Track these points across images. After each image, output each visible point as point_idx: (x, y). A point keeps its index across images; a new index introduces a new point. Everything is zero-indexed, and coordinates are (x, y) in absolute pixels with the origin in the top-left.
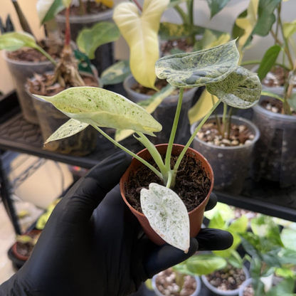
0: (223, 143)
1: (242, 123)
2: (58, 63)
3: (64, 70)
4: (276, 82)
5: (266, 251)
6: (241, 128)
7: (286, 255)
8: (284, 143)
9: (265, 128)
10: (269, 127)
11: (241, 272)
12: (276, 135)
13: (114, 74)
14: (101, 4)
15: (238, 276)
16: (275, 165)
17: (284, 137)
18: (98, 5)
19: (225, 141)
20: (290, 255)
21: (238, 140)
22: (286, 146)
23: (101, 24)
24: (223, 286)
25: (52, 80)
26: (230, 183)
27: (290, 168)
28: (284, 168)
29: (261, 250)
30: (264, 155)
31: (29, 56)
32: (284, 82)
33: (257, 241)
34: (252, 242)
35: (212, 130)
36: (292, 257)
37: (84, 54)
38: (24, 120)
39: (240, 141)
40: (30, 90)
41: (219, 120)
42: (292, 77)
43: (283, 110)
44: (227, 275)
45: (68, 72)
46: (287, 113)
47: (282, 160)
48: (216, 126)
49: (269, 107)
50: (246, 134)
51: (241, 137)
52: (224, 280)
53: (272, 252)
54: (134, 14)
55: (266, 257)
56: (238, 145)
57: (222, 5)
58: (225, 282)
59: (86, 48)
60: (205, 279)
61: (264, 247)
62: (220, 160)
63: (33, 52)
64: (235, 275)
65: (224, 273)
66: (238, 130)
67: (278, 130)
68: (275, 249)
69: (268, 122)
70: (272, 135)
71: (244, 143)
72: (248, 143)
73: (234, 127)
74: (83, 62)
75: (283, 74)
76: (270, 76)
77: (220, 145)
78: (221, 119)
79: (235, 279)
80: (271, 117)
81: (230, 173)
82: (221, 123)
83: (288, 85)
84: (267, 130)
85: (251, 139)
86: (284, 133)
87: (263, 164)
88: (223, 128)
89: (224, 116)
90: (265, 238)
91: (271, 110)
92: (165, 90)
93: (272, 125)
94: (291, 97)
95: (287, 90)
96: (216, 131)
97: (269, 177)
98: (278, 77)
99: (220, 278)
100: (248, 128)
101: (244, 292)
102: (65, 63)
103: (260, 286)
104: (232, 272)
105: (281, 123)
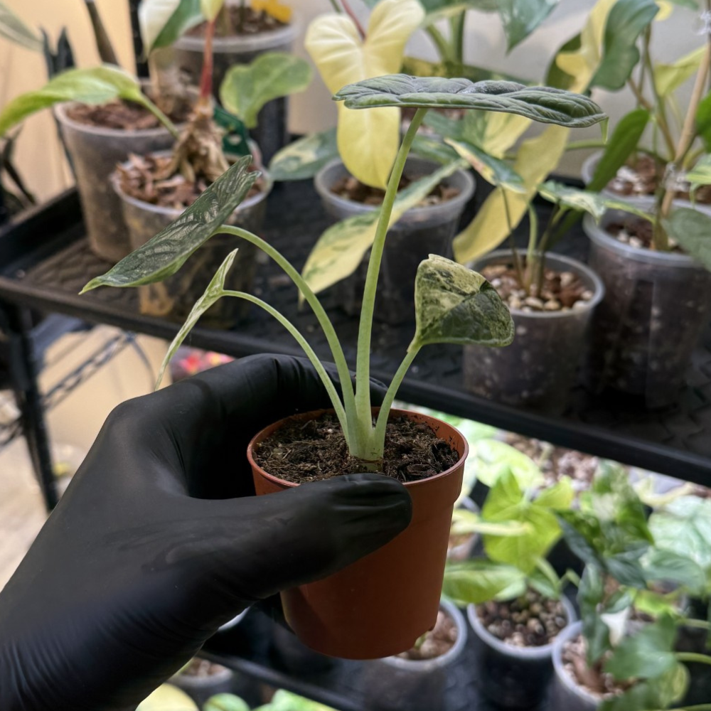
0: (527, 305)
1: (566, 268)
2: (183, 132)
3: (194, 148)
4: (639, 188)
5: (615, 552)
6: (566, 278)
7: (657, 564)
8: (655, 311)
9: (615, 278)
10: (625, 276)
11: (558, 608)
12: (638, 293)
13: (297, 159)
14: (264, 14)
15: (550, 616)
16: (636, 357)
17: (654, 298)
18: (257, 15)
19: (533, 301)
20: (667, 563)
21: (558, 300)
22: (660, 318)
23: (271, 56)
24: (517, 638)
25: (167, 167)
26: (539, 392)
27: (668, 364)
28: (654, 366)
29: (602, 548)
30: (613, 337)
31: (112, 118)
32: (654, 186)
33: (596, 530)
34: (585, 530)
35: (505, 280)
36: (671, 567)
37: (233, 117)
38: (91, 253)
39: (562, 303)
40: (122, 187)
41: (519, 260)
42: (672, 175)
43: (652, 243)
44: (525, 614)
45: (203, 152)
46: (662, 247)
47: (650, 349)
48: (513, 272)
49: (623, 236)
50: (575, 289)
51: (565, 295)
52: (519, 626)
53: (628, 556)
54: (349, 40)
55: (615, 566)
56: (559, 309)
57: (531, 26)
58: (521, 630)
59: (239, 104)
60: (477, 623)
61: (611, 542)
62: (521, 341)
63: (121, 109)
64: (544, 615)
65: (520, 611)
66: (558, 280)
67: (643, 283)
68: (634, 548)
69: (621, 267)
70: (629, 292)
71: (571, 305)
72: (580, 306)
73: (550, 276)
74: (233, 133)
75: (653, 172)
76: (625, 174)
77: (521, 307)
78: (524, 257)
79: (542, 623)
80: (628, 255)
81: (540, 369)
82: (525, 265)
83: (664, 192)
84: (619, 283)
85: (586, 300)
86: (655, 289)
87: (609, 356)
88: (528, 275)
89: (530, 252)
90: (613, 524)
91: (627, 242)
92: (407, 195)
93: (630, 271)
94: (670, 216)
95: (660, 203)
96: (512, 282)
97: (622, 384)
98: (643, 177)
99: (510, 619)
100: (579, 279)
101: (563, 651)
102: (197, 133)
103: (599, 631)
104: (537, 608)
105: (648, 267)
